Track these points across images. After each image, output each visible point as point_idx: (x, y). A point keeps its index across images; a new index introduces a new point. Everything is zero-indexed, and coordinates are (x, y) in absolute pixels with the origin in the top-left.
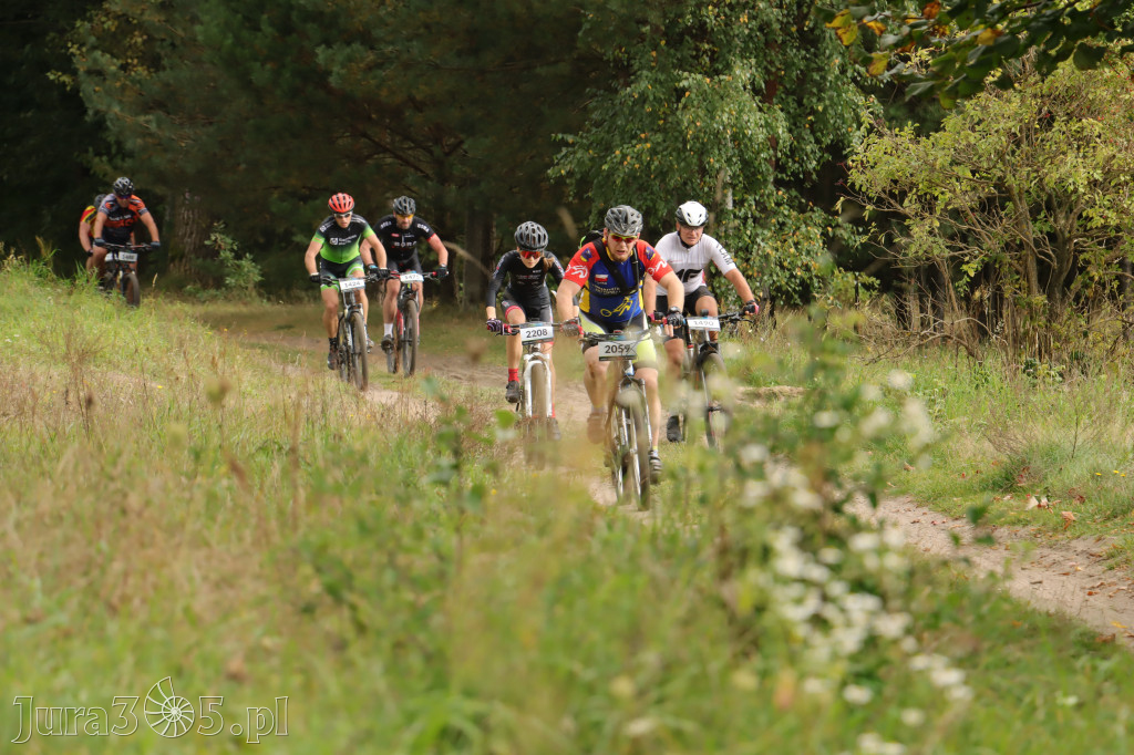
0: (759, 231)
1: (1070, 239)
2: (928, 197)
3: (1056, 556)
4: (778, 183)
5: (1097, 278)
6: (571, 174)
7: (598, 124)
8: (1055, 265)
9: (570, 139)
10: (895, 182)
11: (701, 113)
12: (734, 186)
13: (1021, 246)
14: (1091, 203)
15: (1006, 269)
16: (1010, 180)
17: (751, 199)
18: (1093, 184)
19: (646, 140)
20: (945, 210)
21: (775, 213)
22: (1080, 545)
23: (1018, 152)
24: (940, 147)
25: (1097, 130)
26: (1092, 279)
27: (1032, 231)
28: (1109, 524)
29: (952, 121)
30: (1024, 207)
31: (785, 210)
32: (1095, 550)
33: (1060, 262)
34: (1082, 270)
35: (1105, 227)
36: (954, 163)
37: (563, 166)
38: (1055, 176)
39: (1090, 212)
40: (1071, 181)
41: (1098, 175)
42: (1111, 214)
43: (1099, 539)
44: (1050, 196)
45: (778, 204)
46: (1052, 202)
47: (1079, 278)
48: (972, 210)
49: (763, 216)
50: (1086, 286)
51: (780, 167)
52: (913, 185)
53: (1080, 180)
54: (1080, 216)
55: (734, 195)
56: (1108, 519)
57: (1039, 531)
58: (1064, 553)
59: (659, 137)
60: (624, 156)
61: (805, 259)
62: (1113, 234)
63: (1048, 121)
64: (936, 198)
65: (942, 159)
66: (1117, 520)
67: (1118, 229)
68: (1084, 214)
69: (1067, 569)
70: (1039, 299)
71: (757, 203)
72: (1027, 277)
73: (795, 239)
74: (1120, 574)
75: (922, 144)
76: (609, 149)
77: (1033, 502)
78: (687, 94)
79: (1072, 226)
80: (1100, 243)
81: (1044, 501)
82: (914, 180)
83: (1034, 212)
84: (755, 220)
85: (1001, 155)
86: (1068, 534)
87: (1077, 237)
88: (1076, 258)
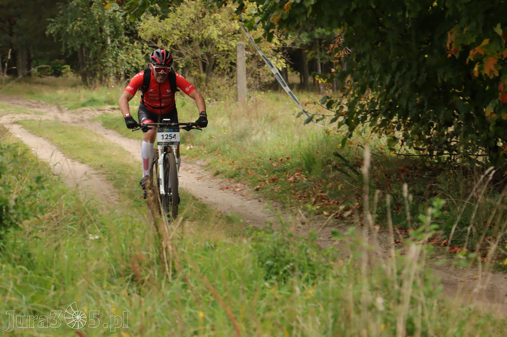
0: (119, 51)
1: (213, 55)
2: (165, 41)
3: (190, 166)
4: (126, 34)
5: (222, 68)
6: (54, 32)
7: (62, 15)
8: (208, 63)
9: (53, 20)
10: (154, 35)
11: (100, 10)
12: (110, 35)
13: (196, 58)
14: (219, 42)
15: (192, 65)
16: (192, 35)
17: (116, 40)
18: (219, 36)
19: (81, 21)
20: (172, 45)
21: (125, 45)
22: (198, 162)
23: (194, 25)
24: (167, 24)
25: (220, 18)
26: (220, 68)
27: (200, 52)
28: (209, 155)
29: (171, 15)
30: (197, 44)
31: (128, 44)
32: (203, 164)
33: (210, 62)
34: (217, 65)
35: (224, 51)
36: (173, 29)
37: (51, 30)
38: (207, 34)
39: (218, 46)
40: (212, 35)
41: (220, 33)
42: (225, 46)
43: (205, 160)
44: (206, 40)
45: (126, 42)
46: (207, 42)
47: (217, 68)
48: (180, 45)
49: (121, 45)
50: (219, 70)
51: (126, 28)
52: (160, 37)
53: (214, 36)
54: (216, 47)
55: (110, 39)
56: (209, 153)
57: (188, 158)
58: (193, 165)
59: (85, 19)
60: (73, 26)
61: (136, 60)
62: (227, 53)
63: (204, 14)
64: (168, 41)
65: (168, 28)
66: (212, 154)
67: (228, 51)
68: (217, 46)
69: (193, 171)
70: (203, 75)
71: (119, 41)
72: (199, 68)
73: (132, 53)
74: (208, 172)
75: (162, 22)
76: (66, 23)
77: (188, 148)
78: (94, 4)
79: (213, 50)
80: (224, 56)
81: (192, 147)
82: (160, 35)
83: (201, 45)
84: (118, 47)
85: (188, 26)
86: (196, 158)
87: (215, 54)
88: (215, 61)
